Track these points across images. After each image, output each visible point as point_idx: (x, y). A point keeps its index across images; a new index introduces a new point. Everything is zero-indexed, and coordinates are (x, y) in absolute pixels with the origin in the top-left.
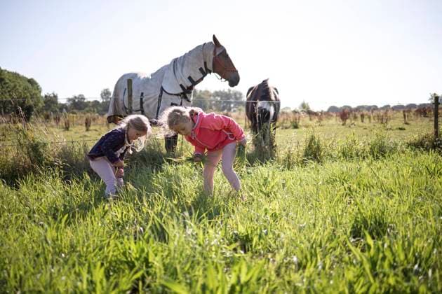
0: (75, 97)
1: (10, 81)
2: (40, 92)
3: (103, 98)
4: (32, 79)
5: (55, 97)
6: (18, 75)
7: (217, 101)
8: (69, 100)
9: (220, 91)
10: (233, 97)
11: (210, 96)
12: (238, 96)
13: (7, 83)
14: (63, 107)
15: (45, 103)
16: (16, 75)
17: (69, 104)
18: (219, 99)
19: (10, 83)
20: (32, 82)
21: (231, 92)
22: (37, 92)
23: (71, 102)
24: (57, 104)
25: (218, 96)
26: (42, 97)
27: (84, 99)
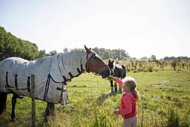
0: (53, 52)
1: (25, 44)
2: (38, 49)
3: (64, 52)
4: (35, 44)
5: (44, 51)
6: (29, 42)
7: (114, 54)
8: (50, 52)
9: (115, 50)
10: (121, 52)
11: (111, 51)
12: (123, 52)
13: (23, 45)
14: (48, 55)
15: (40, 54)
16: (27, 42)
17: (50, 54)
18: (115, 53)
19: (24, 45)
20: (34, 45)
21: (120, 50)
22: (36, 49)
23: (51, 53)
24: (45, 54)
25: (114, 51)
26: (39, 51)
27: (56, 52)
